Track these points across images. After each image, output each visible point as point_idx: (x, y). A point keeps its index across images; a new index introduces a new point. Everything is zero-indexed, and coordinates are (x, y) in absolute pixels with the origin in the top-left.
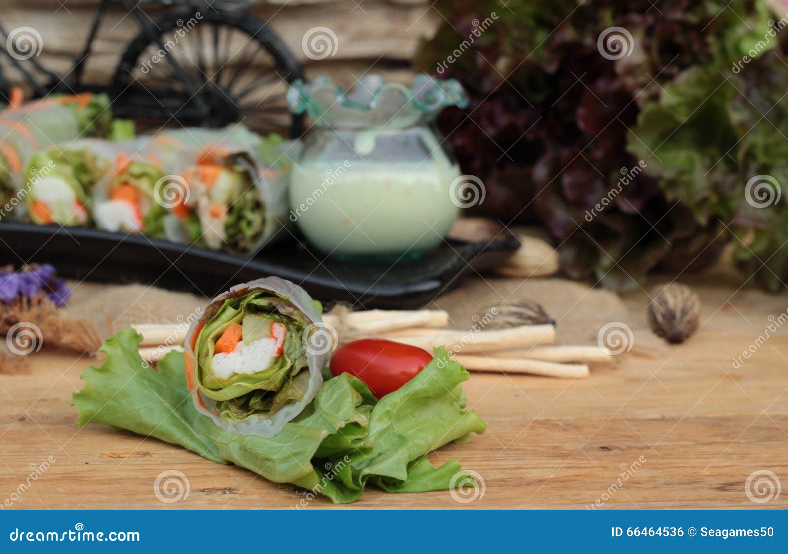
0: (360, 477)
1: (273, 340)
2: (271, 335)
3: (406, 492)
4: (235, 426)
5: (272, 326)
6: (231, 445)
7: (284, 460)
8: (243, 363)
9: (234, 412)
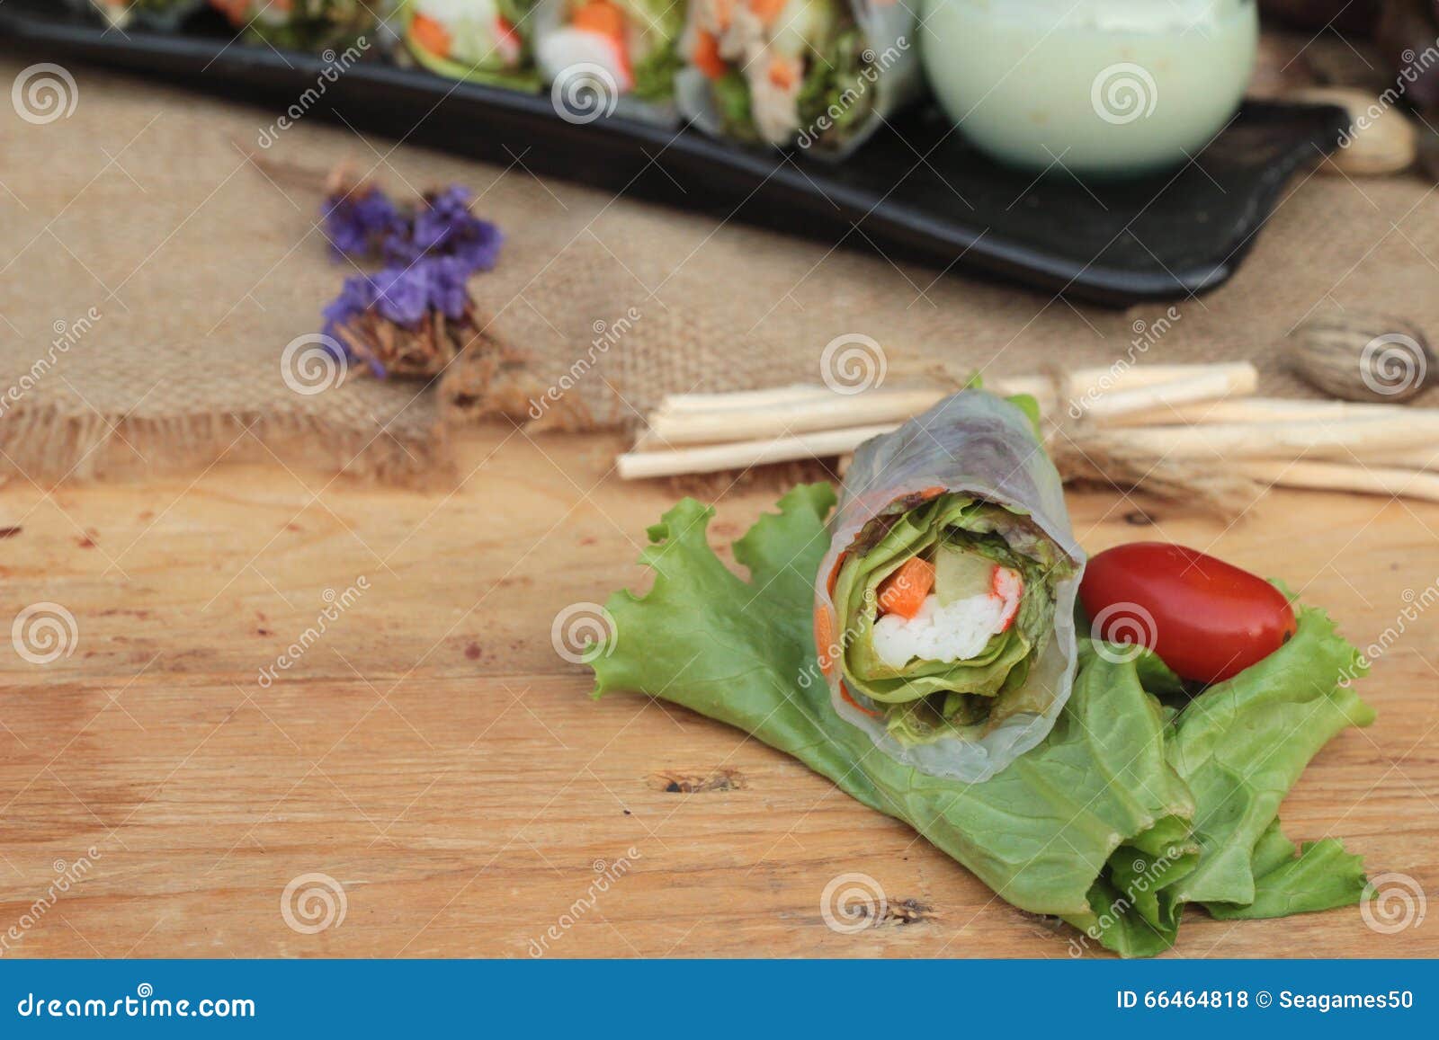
0: (1172, 908)
1: (996, 601)
2: (992, 589)
3: (1250, 918)
4: (912, 751)
5: (995, 572)
6: (908, 798)
7: (1029, 870)
8: (936, 641)
9: (911, 724)
